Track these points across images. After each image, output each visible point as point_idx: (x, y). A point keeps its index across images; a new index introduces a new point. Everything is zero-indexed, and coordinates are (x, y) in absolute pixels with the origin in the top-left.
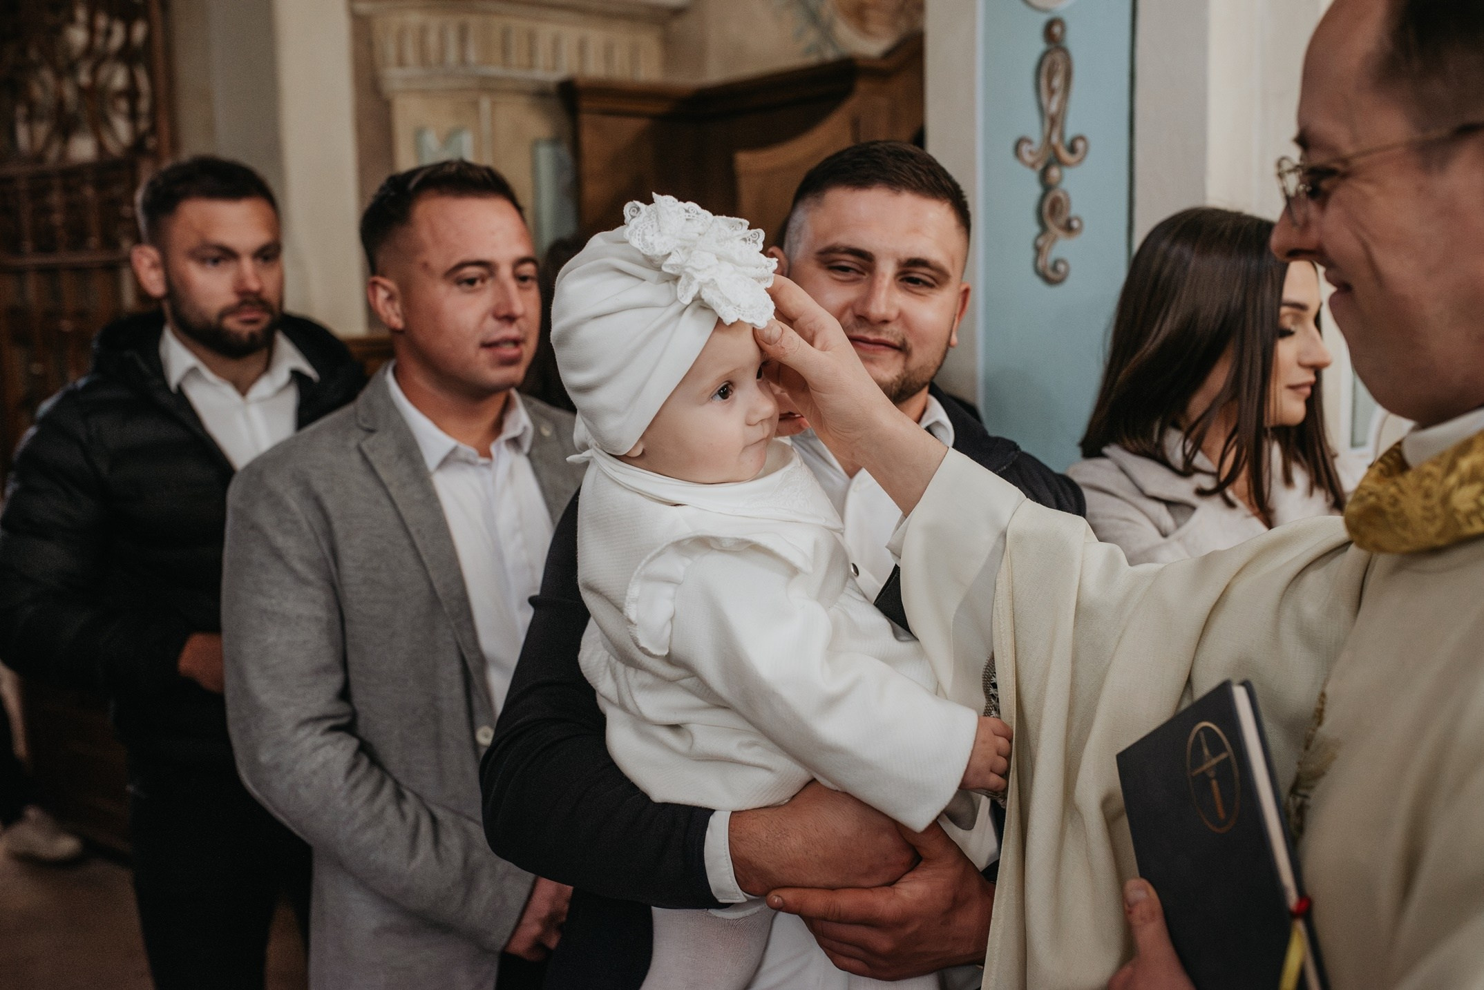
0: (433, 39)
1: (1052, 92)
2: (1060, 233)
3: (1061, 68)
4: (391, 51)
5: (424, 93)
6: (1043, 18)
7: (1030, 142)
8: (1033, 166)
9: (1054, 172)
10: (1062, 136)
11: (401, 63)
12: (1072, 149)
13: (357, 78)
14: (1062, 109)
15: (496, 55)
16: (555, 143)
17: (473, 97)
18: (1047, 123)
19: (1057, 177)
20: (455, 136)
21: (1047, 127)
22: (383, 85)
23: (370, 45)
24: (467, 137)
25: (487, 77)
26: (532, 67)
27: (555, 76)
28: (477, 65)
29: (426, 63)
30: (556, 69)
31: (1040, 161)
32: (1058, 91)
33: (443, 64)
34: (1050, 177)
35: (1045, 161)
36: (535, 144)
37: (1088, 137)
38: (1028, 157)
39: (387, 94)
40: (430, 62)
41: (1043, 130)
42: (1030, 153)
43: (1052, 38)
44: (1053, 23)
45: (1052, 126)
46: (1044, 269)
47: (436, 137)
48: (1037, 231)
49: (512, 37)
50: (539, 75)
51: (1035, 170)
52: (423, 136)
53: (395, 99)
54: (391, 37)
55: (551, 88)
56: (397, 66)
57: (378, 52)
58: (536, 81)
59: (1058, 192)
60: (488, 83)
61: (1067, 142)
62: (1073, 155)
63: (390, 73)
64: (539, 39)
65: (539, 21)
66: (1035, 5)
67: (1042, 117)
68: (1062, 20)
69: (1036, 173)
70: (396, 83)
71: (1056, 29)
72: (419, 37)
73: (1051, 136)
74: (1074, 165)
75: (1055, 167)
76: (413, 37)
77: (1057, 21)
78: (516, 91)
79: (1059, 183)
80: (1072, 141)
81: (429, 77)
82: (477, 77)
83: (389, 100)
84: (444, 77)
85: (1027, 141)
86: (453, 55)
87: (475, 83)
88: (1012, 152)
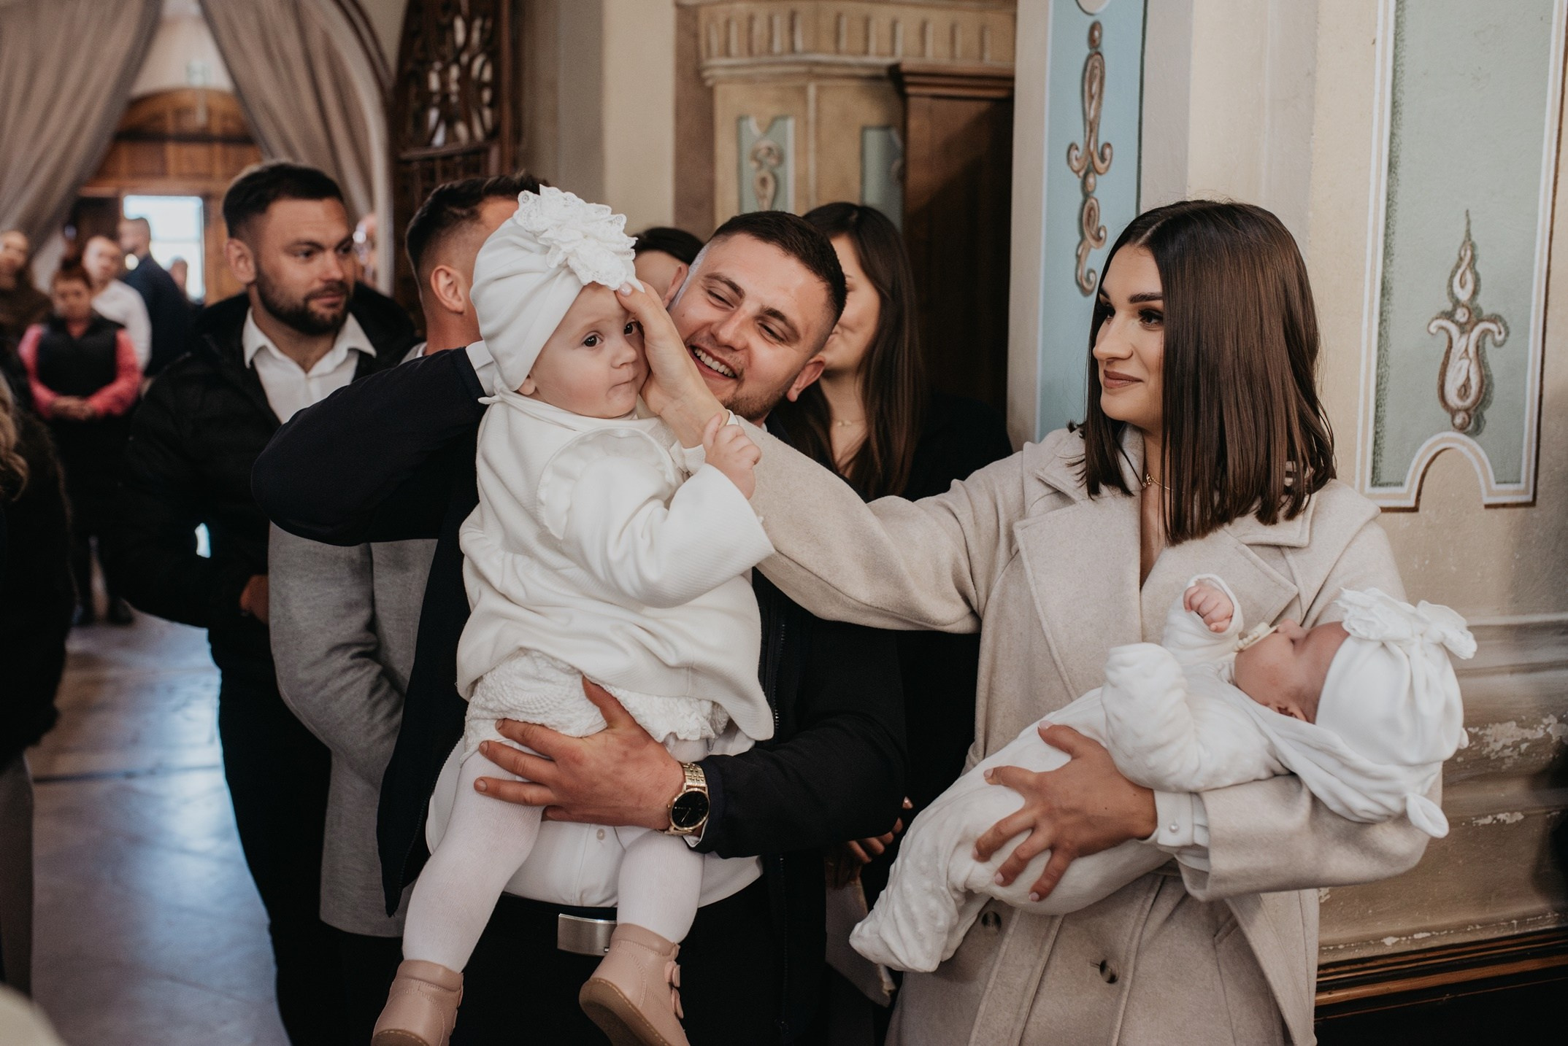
0: (759, 27)
1: (1092, 97)
2: (1092, 242)
3: (1097, 72)
4: (716, 42)
5: (748, 80)
6: (1090, 20)
7: (1077, 149)
8: (1077, 172)
9: (1091, 180)
10: (1097, 141)
12: (1103, 159)
13: (680, 67)
14: (1097, 116)
15: (827, 42)
16: (886, 128)
17: (800, 82)
18: (1088, 129)
19: (1093, 185)
20: (779, 123)
21: (1088, 134)
22: (706, 74)
23: (696, 36)
24: (790, 123)
25: (818, 64)
26: (866, 52)
27: (889, 61)
28: (806, 52)
29: (750, 52)
30: (893, 53)
31: (1082, 168)
32: (1096, 97)
33: (770, 51)
34: (1088, 185)
35: (1086, 167)
36: (864, 129)
37: (1112, 144)
38: (1075, 163)
39: (709, 83)
40: (756, 49)
41: (1085, 136)
42: (1077, 159)
43: (1093, 42)
44: (1095, 27)
45: (1091, 131)
46: (1081, 279)
47: (759, 125)
48: (1078, 238)
49: (844, 22)
50: (872, 59)
51: (1079, 177)
52: (744, 123)
53: (717, 88)
54: (717, 27)
55: (883, 73)
56: (721, 55)
57: (703, 42)
58: (869, 67)
59: (1093, 200)
60: (817, 69)
61: (1100, 149)
62: (1103, 162)
63: (713, 62)
64: (873, 24)
65: (876, 6)
66: (1084, 8)
67: (1084, 123)
68: (1100, 24)
69: (1080, 180)
70: (719, 72)
71: (1096, 33)
72: (745, 26)
73: (1090, 142)
74: (1104, 173)
75: (1092, 174)
76: (739, 26)
77: (1097, 25)
78: (846, 77)
79: (1094, 191)
80: (1103, 148)
81: (754, 65)
82: (805, 63)
83: (712, 88)
84: (770, 64)
85: (1075, 147)
86: (781, 43)
87: (803, 69)
88: (1065, 157)
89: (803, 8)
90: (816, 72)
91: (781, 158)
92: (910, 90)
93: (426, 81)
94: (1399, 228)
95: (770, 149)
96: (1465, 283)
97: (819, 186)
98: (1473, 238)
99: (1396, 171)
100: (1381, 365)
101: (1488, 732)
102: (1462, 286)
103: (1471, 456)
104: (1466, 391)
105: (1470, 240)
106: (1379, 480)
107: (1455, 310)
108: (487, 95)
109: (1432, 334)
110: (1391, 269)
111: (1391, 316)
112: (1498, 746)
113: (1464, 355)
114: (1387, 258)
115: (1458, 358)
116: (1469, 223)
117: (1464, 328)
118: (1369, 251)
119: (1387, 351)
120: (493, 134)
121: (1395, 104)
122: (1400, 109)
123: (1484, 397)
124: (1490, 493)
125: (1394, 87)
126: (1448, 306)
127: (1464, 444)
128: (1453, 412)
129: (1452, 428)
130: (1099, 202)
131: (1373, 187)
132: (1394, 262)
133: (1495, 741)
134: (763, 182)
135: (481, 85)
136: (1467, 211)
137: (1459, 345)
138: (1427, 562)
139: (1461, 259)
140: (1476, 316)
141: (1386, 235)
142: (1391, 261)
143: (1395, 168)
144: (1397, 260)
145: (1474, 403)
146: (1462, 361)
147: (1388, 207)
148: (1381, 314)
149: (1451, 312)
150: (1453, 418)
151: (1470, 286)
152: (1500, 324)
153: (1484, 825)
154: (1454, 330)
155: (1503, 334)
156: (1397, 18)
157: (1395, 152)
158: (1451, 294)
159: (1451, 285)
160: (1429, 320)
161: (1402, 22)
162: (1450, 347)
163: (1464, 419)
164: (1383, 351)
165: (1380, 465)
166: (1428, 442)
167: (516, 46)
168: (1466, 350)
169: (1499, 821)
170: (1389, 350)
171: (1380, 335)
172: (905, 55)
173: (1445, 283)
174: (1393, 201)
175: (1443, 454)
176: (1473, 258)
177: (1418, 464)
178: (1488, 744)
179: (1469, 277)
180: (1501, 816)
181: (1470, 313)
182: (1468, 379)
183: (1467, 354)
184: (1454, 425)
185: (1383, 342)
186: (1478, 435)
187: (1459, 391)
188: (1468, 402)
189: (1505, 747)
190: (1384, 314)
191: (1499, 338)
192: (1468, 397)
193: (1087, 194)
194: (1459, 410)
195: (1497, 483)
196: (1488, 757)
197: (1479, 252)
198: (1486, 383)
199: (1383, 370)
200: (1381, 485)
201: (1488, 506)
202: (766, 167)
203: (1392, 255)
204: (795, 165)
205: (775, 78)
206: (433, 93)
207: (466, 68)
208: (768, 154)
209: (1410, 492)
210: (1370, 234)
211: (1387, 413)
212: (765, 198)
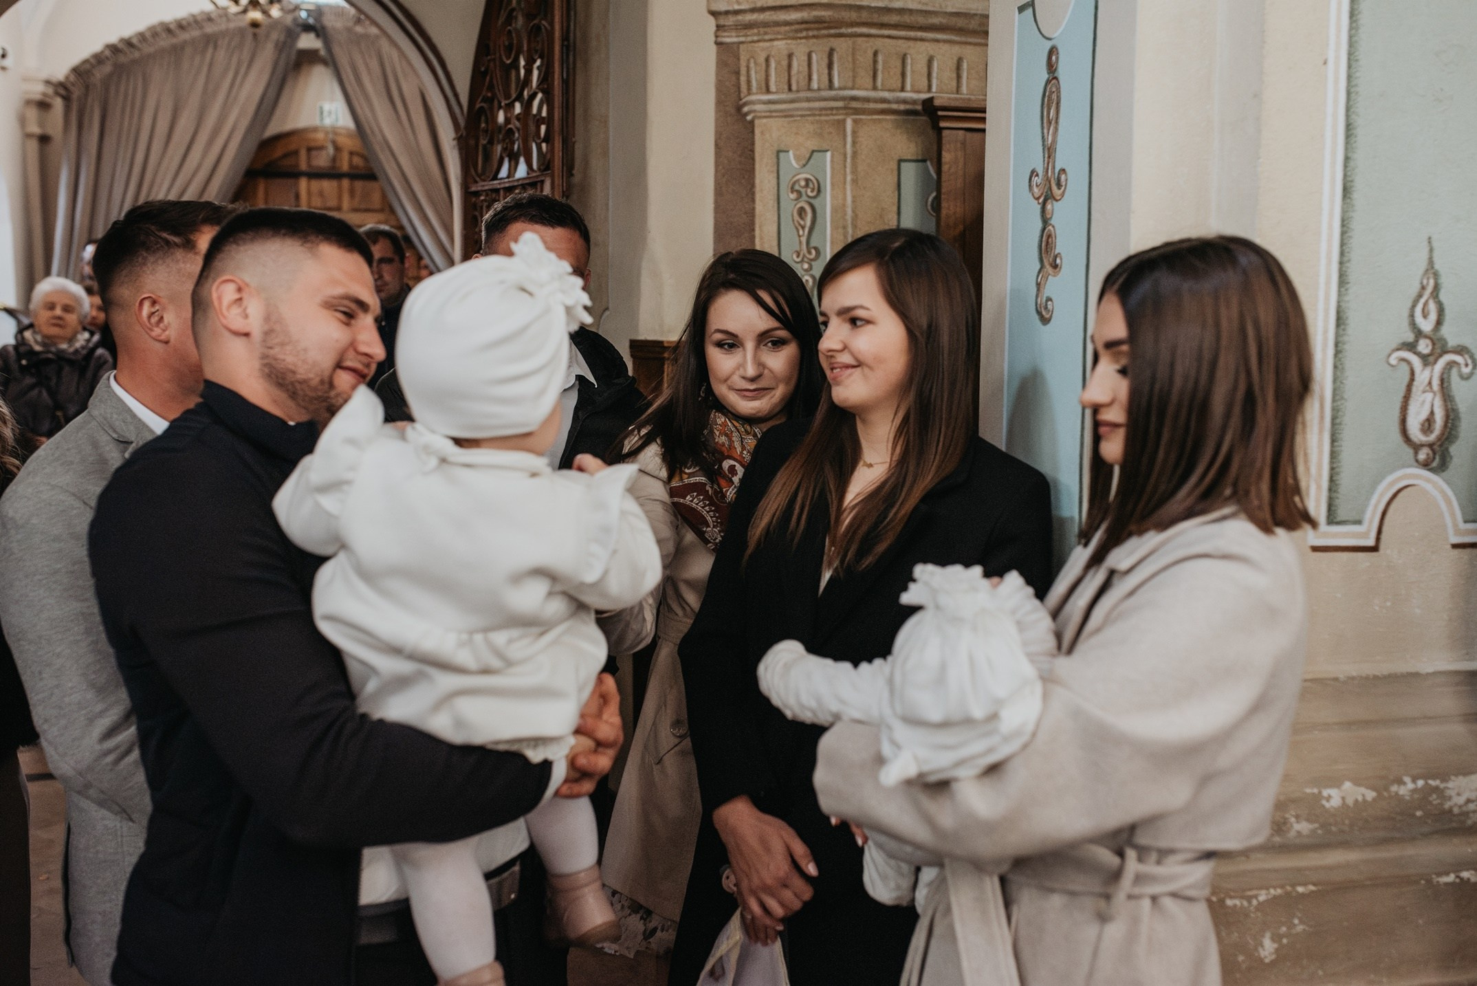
0: (798, 65)
1: (1050, 123)
2: (1049, 268)
3: (1054, 96)
4: (756, 78)
5: (786, 115)
6: (1048, 45)
7: (1037, 175)
8: (1038, 199)
9: (1049, 207)
10: (1054, 168)
11: (768, 91)
12: (1059, 185)
13: (720, 103)
14: (1054, 141)
15: (865, 77)
16: (922, 160)
17: (839, 117)
18: (1046, 156)
19: (1050, 212)
20: (817, 156)
21: (1046, 159)
22: (746, 109)
23: (738, 73)
24: (829, 154)
25: (854, 99)
26: (903, 89)
27: (924, 96)
28: (840, 89)
29: (790, 89)
30: (930, 87)
31: (1042, 194)
32: (1053, 122)
33: (809, 89)
34: (1047, 212)
35: (1044, 194)
36: (900, 161)
37: (1067, 170)
38: (1036, 190)
39: (749, 118)
40: (794, 87)
41: (1044, 164)
42: (1037, 186)
43: (1051, 67)
44: (1053, 51)
45: (1049, 157)
46: (1040, 308)
47: (797, 158)
48: (1038, 266)
49: (880, 58)
50: (909, 95)
51: (1039, 203)
52: (782, 155)
53: (757, 122)
54: (756, 63)
55: (919, 107)
56: (760, 92)
57: (743, 79)
58: (905, 102)
59: (1050, 227)
60: (854, 104)
61: (1056, 175)
62: (1059, 189)
63: (753, 98)
64: (909, 61)
65: (911, 43)
66: (1043, 32)
67: (1044, 149)
68: (1057, 49)
69: (1039, 207)
70: (758, 107)
71: (1054, 58)
72: (785, 63)
73: (1048, 169)
74: (1060, 199)
75: (1049, 201)
76: (778, 63)
77: (1054, 49)
78: (883, 112)
79: (1051, 218)
80: (1059, 174)
81: (792, 101)
82: (843, 99)
83: (752, 122)
84: (808, 100)
85: (1035, 173)
86: (819, 80)
87: (840, 104)
88: (1027, 184)
89: (842, 45)
90: (854, 107)
91: (819, 190)
92: (943, 124)
93: (495, 117)
94: (1355, 255)
95: (807, 180)
96: (1428, 314)
97: (855, 216)
98: (1437, 267)
99: (1351, 196)
100: (1337, 398)
101: (1450, 785)
102: (1425, 316)
103: (1436, 493)
104: (1430, 425)
105: (1433, 268)
106: (1335, 518)
107: (1417, 341)
108: (543, 128)
109: (1392, 366)
110: (1346, 298)
111: (1346, 347)
112: (1461, 800)
113: (1428, 388)
114: (1343, 287)
115: (1419, 393)
116: (1431, 250)
117: (1427, 360)
118: (1322, 280)
119: (1343, 383)
120: (546, 165)
121: (1349, 128)
122: (1354, 132)
123: (1450, 433)
124: (1458, 532)
125: (1348, 109)
126: (1410, 337)
127: (1428, 480)
128: (1416, 448)
129: (1416, 464)
130: (1056, 228)
131: (1325, 213)
132: (1351, 291)
133: (1459, 794)
134: (801, 212)
135: (539, 120)
136: (1430, 238)
137: (1423, 377)
138: (1389, 604)
139: (1423, 288)
140: (1440, 348)
141: (1341, 263)
142: (1346, 290)
143: (1350, 193)
144: (1353, 289)
145: (1439, 439)
146: (1427, 394)
147: (1343, 233)
148: (1336, 345)
149: (1413, 342)
150: (1416, 453)
151: (1433, 316)
152: (1467, 356)
153: (1446, 884)
154: (1416, 361)
155: (1470, 367)
156: (1350, 37)
157: (1350, 176)
158: (1413, 324)
159: (1412, 316)
160: (1388, 351)
161: (1356, 42)
162: (1412, 380)
163: (1428, 454)
164: (1339, 384)
165: (1337, 502)
166: (1390, 479)
167: (568, 85)
168: (1430, 383)
169: (1462, 879)
170: (1344, 381)
171: (1335, 367)
172: (940, 91)
173: (1406, 313)
174: (1348, 228)
175: (1405, 490)
176: (1437, 287)
177: (1379, 502)
178: (1450, 798)
179: (1432, 307)
180: (1465, 875)
181: (1434, 344)
182: (1432, 413)
183: (1431, 388)
184: (1417, 461)
185: (1338, 373)
186: (1443, 471)
187: (1423, 425)
188: (1432, 437)
189: (1469, 801)
190: (1340, 345)
191: (1466, 370)
192: (1432, 432)
193: (1045, 221)
194: (1422, 445)
195: (1466, 522)
196: (1450, 811)
197: (1443, 280)
198: (1452, 417)
199: (1339, 403)
200: (1338, 523)
201: (1455, 546)
202: (804, 198)
203: (1348, 283)
204: (833, 197)
205: (812, 113)
206: (500, 128)
207: (527, 106)
208: (807, 186)
209: (1369, 531)
210: (1323, 262)
211: (1343, 448)
212: (803, 228)
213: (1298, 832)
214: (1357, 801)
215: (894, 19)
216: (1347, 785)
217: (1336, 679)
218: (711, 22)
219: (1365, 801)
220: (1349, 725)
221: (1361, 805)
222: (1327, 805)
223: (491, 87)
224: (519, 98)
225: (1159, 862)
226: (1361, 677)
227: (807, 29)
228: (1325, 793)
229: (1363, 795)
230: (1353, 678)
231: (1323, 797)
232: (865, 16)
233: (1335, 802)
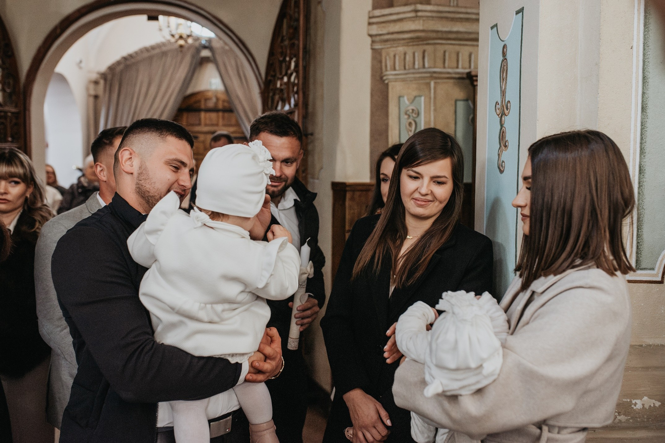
0: (409, 58)
1: (503, 79)
2: (503, 148)
3: (505, 68)
4: (389, 64)
5: (403, 80)
6: (503, 44)
7: (498, 104)
8: (498, 115)
9: (503, 119)
10: (505, 101)
11: (395, 69)
12: (507, 108)
13: (373, 76)
14: (505, 88)
15: (439, 62)
16: (466, 100)
17: (428, 81)
18: (502, 95)
19: (504, 121)
20: (417, 99)
21: (502, 96)
22: (385, 78)
23: (381, 62)
24: (423, 98)
25: (435, 72)
26: (457, 67)
27: (467, 71)
28: (429, 68)
29: (405, 69)
30: (470, 67)
31: (500, 113)
32: (505, 79)
33: (414, 68)
34: (502, 121)
36: (456, 101)
37: (511, 102)
38: (498, 111)
39: (386, 82)
40: (407, 67)
41: (501, 98)
42: (498, 109)
43: (504, 54)
44: (505, 47)
45: (503, 96)
46: (500, 166)
47: (408, 99)
48: (499, 146)
49: (447, 55)
50: (460, 70)
51: (499, 117)
52: (401, 99)
53: (390, 84)
54: (390, 58)
55: (465, 76)
56: (391, 70)
57: (383, 64)
58: (458, 73)
59: (504, 128)
60: (435, 75)
61: (506, 104)
62: (507, 110)
63: (388, 73)
64: (460, 55)
65: (462, 47)
66: (501, 38)
67: (501, 92)
68: (506, 45)
69: (499, 119)
70: (391, 77)
71: (505, 50)
72: (402, 57)
73: (503, 101)
74: (508, 115)
75: (503, 116)
76: (400, 57)
77: (505, 46)
78: (448, 78)
79: (504, 124)
80: (507, 103)
81: (406, 74)
82: (430, 72)
83: (387, 84)
84: (413, 73)
85: (498, 103)
86: (419, 64)
87: (428, 75)
88: (495, 109)
89: (429, 49)
90: (434, 76)
91: (418, 114)
92: (476, 83)
93: (276, 84)
94: (649, 140)
95: (413, 110)
106: (640, 266)
108: (295, 89)
111: (645, 184)
114: (642, 155)
119: (643, 201)
120: (296, 105)
122: (646, 80)
125: (644, 70)
130: (506, 128)
132: (646, 157)
134: (410, 124)
135: (294, 85)
141: (641, 143)
142: (644, 156)
143: (646, 110)
157: (645, 102)
161: (647, 38)
165: (641, 258)
167: (306, 69)
172: (475, 68)
174: (645, 126)
177: (663, 259)
185: (641, 197)
190: (641, 183)
193: (502, 125)
199: (641, 211)
200: (642, 269)
202: (411, 117)
203: (645, 153)
204: (425, 117)
205: (416, 79)
206: (278, 89)
207: (289, 78)
208: (413, 112)
209: (658, 273)
210: (632, 143)
211: (643, 233)
212: (411, 131)
213: (619, 420)
214: (650, 406)
215: (453, 36)
216: (645, 398)
217: (641, 346)
218: (369, 40)
219: (654, 406)
220: (647, 368)
221: (652, 409)
222: (635, 408)
223: (274, 71)
224: (286, 74)
225: (558, 433)
226: (654, 345)
227: (413, 42)
228: (634, 402)
229: (654, 404)
230: (650, 346)
231: (633, 404)
232: (440, 35)
233: (639, 406)
